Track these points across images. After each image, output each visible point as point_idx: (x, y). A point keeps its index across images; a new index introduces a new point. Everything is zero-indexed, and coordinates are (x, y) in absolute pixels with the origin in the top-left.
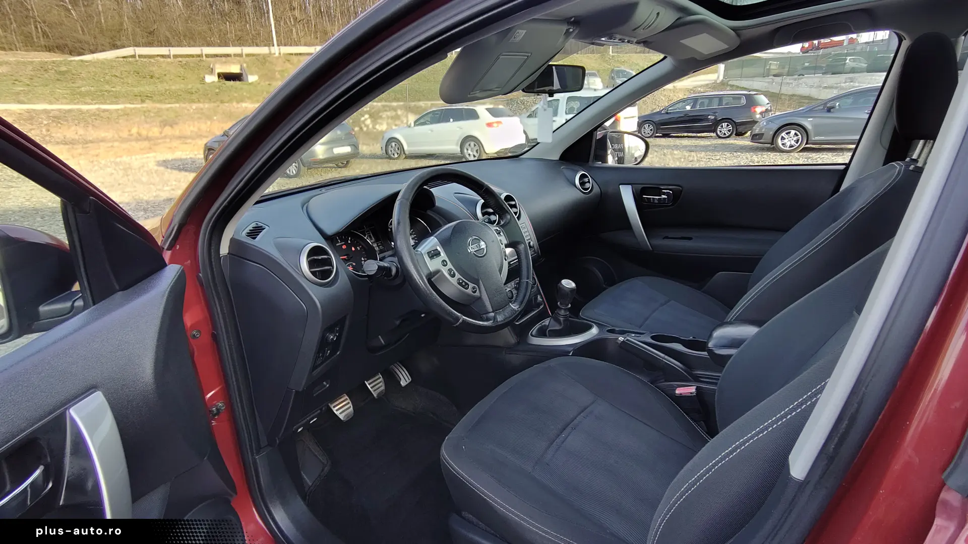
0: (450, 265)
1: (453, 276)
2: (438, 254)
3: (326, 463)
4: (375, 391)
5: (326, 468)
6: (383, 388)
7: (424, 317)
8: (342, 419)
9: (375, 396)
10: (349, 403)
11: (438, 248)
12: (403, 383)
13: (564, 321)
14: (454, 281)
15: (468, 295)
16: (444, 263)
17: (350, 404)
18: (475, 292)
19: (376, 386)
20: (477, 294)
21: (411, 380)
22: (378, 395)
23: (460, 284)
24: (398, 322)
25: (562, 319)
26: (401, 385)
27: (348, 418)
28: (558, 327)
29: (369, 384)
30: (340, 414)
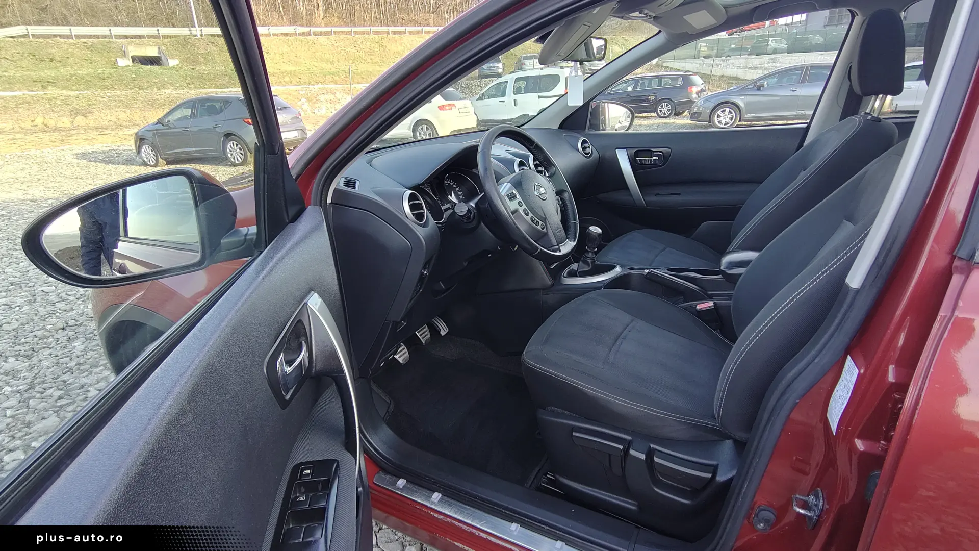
0: (524, 206)
1: (527, 215)
2: (515, 197)
3: (389, 402)
4: (424, 337)
5: (391, 407)
6: (429, 336)
7: (490, 257)
8: (401, 362)
9: (424, 343)
10: (404, 349)
11: (515, 192)
12: (443, 333)
13: (592, 263)
14: (528, 218)
15: (538, 231)
16: (520, 204)
17: (406, 350)
18: (543, 228)
19: (423, 335)
20: (545, 230)
21: (448, 330)
22: (426, 342)
23: (532, 221)
24: (465, 264)
25: (590, 261)
26: (441, 334)
27: (405, 361)
28: (587, 269)
29: (418, 333)
30: (399, 357)
